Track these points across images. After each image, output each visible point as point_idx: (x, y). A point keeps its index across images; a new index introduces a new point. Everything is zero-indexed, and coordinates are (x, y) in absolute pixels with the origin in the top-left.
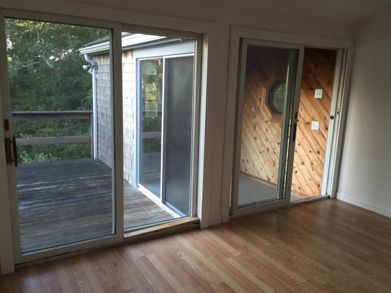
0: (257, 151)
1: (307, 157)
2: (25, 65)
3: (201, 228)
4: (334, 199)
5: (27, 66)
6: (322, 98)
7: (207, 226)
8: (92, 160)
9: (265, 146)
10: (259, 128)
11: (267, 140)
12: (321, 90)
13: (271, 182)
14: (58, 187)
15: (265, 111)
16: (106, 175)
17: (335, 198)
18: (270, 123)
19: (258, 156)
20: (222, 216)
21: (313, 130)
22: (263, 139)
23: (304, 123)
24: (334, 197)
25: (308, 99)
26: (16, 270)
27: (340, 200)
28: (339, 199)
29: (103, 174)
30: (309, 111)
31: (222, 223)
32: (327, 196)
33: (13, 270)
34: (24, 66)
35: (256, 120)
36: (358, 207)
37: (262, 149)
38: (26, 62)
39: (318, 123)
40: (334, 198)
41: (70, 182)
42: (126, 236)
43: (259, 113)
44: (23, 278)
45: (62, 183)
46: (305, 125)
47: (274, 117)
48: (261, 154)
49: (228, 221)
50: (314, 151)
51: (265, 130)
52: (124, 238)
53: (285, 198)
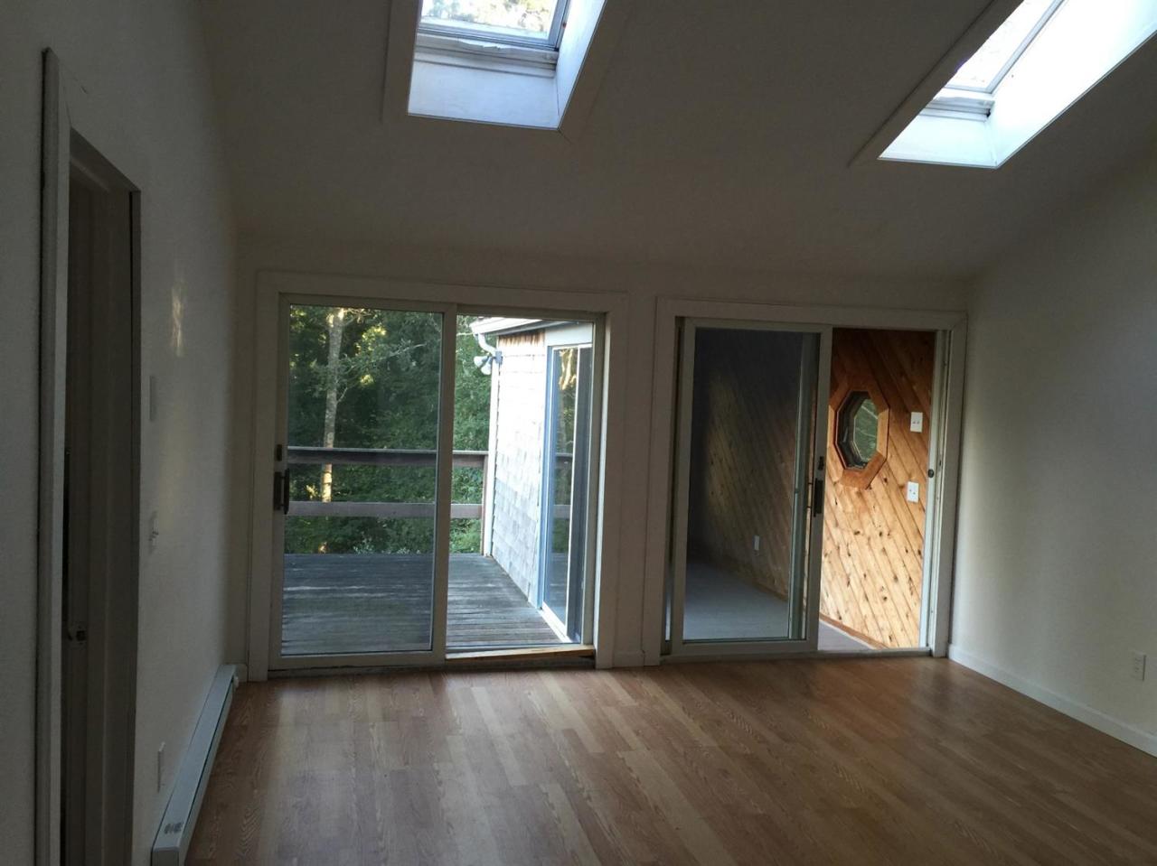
1: (902, 564)
2: (394, 351)
3: (597, 667)
4: (944, 660)
5: (397, 353)
6: (923, 430)
7: (610, 664)
8: (481, 557)
9: (833, 540)
11: (837, 525)
12: (921, 414)
13: (844, 624)
14: (388, 597)
15: (832, 459)
16: (490, 585)
17: (946, 656)
18: (841, 486)
20: (644, 652)
21: (911, 502)
22: (830, 523)
23: (896, 486)
24: (943, 655)
25: (901, 433)
26: (270, 679)
27: (954, 662)
28: (954, 660)
29: (487, 582)
30: (903, 459)
31: (645, 666)
32: (928, 649)
33: (265, 679)
34: (392, 354)
36: (980, 675)
37: (830, 547)
38: (396, 346)
39: (917, 485)
40: (942, 657)
41: (415, 591)
42: (449, 656)
44: (276, 688)
45: (400, 590)
46: (897, 490)
47: (846, 471)
48: (827, 558)
49: (659, 664)
50: (912, 550)
51: (834, 506)
52: (446, 660)
53: (805, 639)
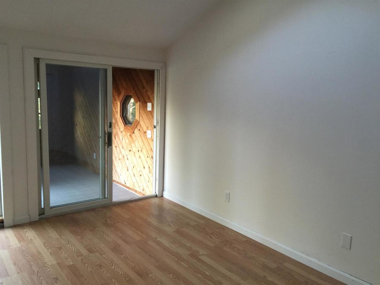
0: (118, 158)
1: (146, 162)
3: (5, 227)
4: (162, 197)
6: (152, 110)
7: (12, 224)
9: (122, 154)
10: (118, 137)
12: (151, 103)
13: (127, 185)
15: (120, 122)
18: (124, 133)
19: (118, 163)
20: (30, 216)
21: (148, 138)
22: (121, 147)
23: (143, 132)
25: (144, 111)
28: (165, 197)
30: (145, 121)
31: (31, 222)
32: (156, 194)
35: (116, 130)
37: (121, 157)
39: (150, 131)
43: (117, 124)
46: (143, 134)
47: (125, 127)
48: (120, 161)
49: (38, 220)
50: (150, 156)
51: (121, 139)
53: (107, 197)
